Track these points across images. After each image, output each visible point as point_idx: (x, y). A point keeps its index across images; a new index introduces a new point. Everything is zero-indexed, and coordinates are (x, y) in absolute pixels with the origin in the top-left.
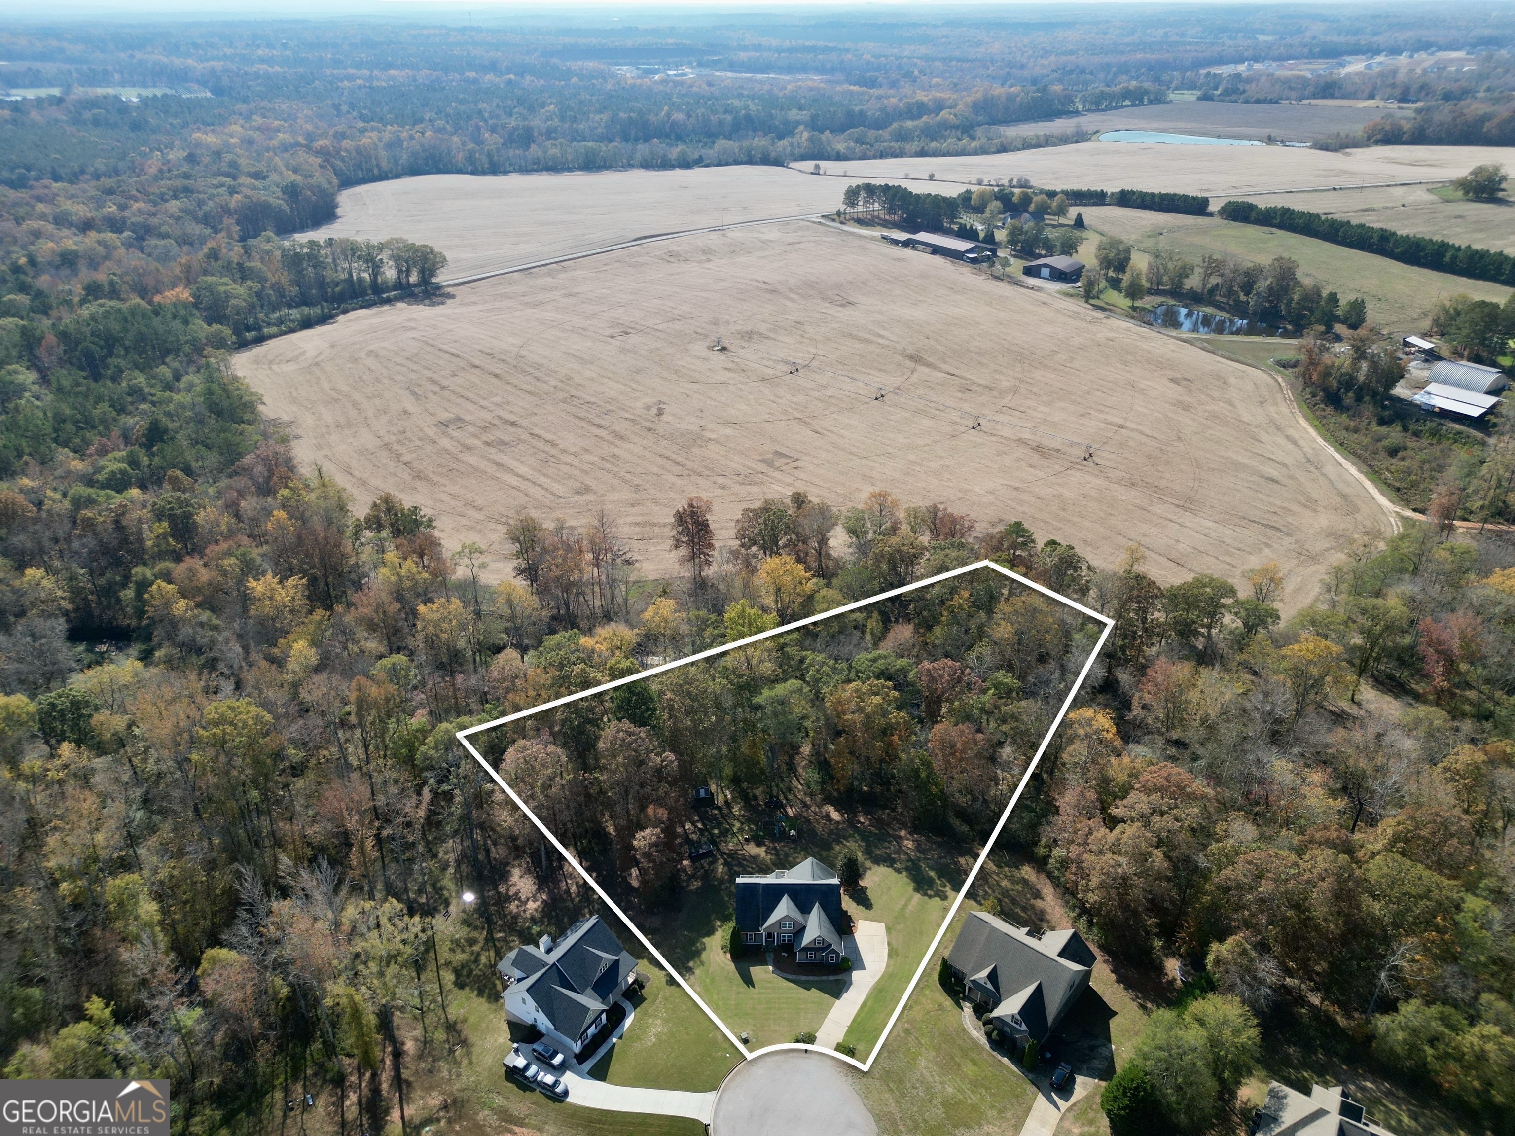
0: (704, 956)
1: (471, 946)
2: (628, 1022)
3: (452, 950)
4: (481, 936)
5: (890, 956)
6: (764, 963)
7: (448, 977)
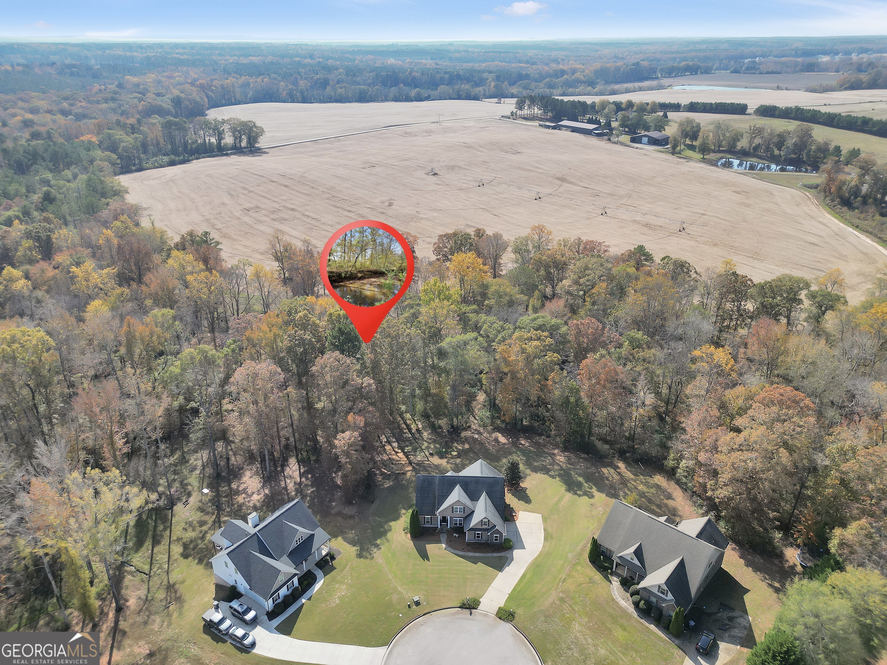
0: (389, 535)
1: (201, 526)
2: (318, 586)
3: (185, 529)
4: (210, 519)
5: (546, 539)
6: (439, 542)
7: (177, 549)
